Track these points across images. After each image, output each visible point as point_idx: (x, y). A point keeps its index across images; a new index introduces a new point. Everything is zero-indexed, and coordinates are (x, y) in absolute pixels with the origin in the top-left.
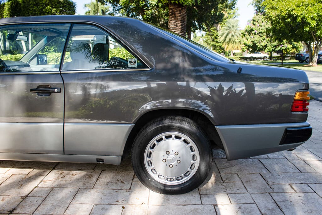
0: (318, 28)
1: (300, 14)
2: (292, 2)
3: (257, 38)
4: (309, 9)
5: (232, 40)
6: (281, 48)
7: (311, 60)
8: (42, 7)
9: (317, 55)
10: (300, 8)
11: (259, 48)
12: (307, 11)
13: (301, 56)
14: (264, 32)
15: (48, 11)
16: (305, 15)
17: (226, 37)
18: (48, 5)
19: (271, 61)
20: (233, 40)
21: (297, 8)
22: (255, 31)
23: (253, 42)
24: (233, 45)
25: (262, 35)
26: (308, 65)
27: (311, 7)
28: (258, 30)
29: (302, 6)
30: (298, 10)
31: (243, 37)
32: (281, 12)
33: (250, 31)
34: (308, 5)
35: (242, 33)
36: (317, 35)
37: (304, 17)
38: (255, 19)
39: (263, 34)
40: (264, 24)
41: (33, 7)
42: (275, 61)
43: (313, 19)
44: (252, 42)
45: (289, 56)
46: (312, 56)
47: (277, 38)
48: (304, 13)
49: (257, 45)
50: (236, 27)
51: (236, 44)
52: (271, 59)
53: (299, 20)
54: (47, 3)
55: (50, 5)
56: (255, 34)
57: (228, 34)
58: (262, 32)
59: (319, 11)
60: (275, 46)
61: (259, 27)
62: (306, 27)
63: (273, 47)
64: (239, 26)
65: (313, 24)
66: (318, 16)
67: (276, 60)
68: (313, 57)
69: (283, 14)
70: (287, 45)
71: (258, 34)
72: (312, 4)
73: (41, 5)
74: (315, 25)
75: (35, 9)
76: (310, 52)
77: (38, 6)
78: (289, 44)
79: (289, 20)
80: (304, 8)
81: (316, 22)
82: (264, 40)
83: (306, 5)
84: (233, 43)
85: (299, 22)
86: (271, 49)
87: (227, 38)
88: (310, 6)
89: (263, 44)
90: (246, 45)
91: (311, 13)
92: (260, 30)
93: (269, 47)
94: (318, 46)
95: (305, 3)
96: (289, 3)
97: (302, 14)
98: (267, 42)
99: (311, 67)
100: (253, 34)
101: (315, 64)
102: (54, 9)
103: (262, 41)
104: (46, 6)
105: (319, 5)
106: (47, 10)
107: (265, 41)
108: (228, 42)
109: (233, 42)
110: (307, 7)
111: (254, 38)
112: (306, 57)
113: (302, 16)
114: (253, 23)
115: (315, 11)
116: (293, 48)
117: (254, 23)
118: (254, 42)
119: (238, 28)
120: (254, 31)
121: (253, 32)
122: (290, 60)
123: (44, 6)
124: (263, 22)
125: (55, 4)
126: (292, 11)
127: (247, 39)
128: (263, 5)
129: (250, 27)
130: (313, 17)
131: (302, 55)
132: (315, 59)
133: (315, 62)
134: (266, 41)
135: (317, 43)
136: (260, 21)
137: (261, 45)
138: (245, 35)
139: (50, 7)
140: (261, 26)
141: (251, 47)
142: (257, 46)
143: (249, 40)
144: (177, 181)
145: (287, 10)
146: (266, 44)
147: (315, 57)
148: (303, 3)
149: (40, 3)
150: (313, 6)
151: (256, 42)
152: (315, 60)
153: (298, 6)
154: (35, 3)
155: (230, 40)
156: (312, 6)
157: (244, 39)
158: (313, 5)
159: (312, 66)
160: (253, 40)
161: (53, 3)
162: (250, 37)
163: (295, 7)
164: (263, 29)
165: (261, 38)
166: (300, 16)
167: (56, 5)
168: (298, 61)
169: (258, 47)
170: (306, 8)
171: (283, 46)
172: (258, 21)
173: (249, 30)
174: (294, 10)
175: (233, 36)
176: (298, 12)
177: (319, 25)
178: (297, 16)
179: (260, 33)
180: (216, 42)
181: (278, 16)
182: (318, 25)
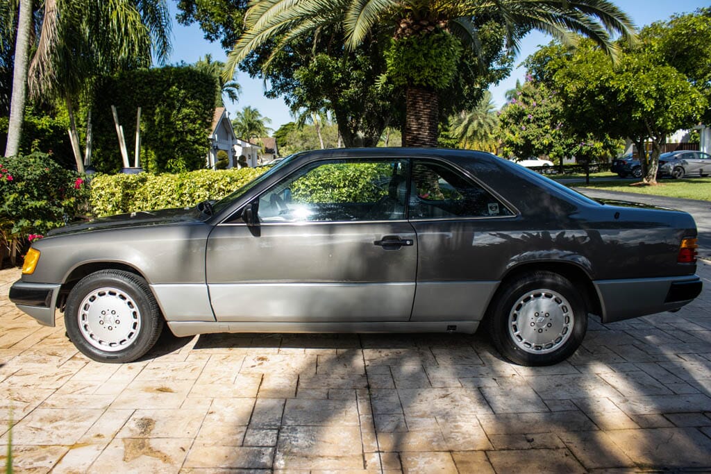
0: (658, 113)
1: (623, 87)
2: (607, 64)
3: (533, 130)
4: (641, 77)
5: (478, 134)
6: (581, 149)
7: (646, 174)
8: (160, 89)
9: (655, 164)
10: (624, 75)
11: (538, 149)
12: (636, 80)
13: (622, 164)
14: (547, 118)
15: (172, 96)
16: (633, 89)
17: (466, 128)
18: (173, 84)
19: (561, 175)
20: (481, 134)
21: (618, 75)
22: (528, 116)
23: (525, 138)
24: (480, 143)
25: (542, 124)
26: (640, 183)
27: (644, 73)
28: (534, 113)
29: (627, 70)
30: (619, 80)
31: (503, 129)
32: (587, 83)
33: (518, 117)
34: (638, 70)
35: (501, 120)
36: (657, 125)
37: (630, 93)
38: (527, 92)
39: (543, 121)
40: (546, 101)
41: (142, 88)
42: (568, 175)
43: (648, 96)
44: (522, 138)
45: (597, 165)
46: (647, 165)
47: (576, 131)
48: (632, 85)
49: (533, 143)
50: (486, 106)
51: (486, 141)
52: (560, 172)
53: (621, 97)
54: (171, 80)
55: (176, 84)
56: (528, 121)
57: (470, 121)
58: (542, 118)
59: (659, 81)
60: (570, 146)
61: (536, 108)
62: (636, 111)
63: (565, 147)
64: (492, 105)
65: (650, 106)
66: (658, 90)
67: (571, 172)
68: (649, 167)
69: (590, 87)
70: (592, 142)
71: (534, 122)
72: (645, 67)
73: (158, 84)
74: (653, 107)
75: (146, 91)
76: (642, 158)
77: (154, 87)
78: (597, 140)
79: (602, 97)
80: (631, 75)
81: (653, 102)
82: (547, 133)
83: (634, 69)
84: (481, 140)
85: (621, 101)
86: (560, 151)
87: (469, 130)
88: (642, 71)
89: (546, 142)
90: (510, 143)
91: (645, 84)
92: (537, 114)
93: (558, 148)
94: (658, 145)
95: (632, 67)
96: (602, 66)
97: (626, 87)
98: (554, 138)
99: (647, 187)
100: (524, 122)
101: (654, 181)
102: (183, 91)
103: (542, 136)
104: (170, 86)
105: (659, 70)
106: (170, 93)
107: (548, 135)
108: (470, 137)
109: (480, 138)
110: (636, 73)
111: (526, 130)
112: (633, 165)
113: (627, 90)
114: (523, 100)
115: (652, 80)
116: (604, 148)
117: (526, 99)
118: (527, 137)
119: (492, 108)
120: (525, 115)
121: (525, 118)
122: (599, 171)
123: (166, 86)
124: (543, 97)
125: (184, 81)
126: (607, 80)
127: (513, 133)
128: (549, 68)
129: (519, 109)
130: (649, 92)
131: (624, 162)
132: (654, 170)
133: (653, 176)
134: (552, 135)
135: (656, 140)
136: (537, 96)
137: (542, 144)
138: (507, 124)
139: (177, 87)
140: (541, 106)
141: (522, 148)
142: (534, 146)
143: (517, 133)
144: (546, 350)
145: (597, 79)
146: (552, 142)
147: (653, 166)
148: (627, 65)
149: (157, 81)
150: (648, 72)
151: (531, 137)
152: (652, 173)
153: (620, 72)
154: (146, 81)
155: (475, 133)
156: (646, 71)
157: (507, 131)
158: (648, 70)
159: (648, 185)
160: (525, 133)
161: (181, 81)
162: (517, 129)
163: (613, 74)
164: (544, 111)
165: (541, 131)
166: (623, 91)
167: (185, 83)
168: (616, 174)
169: (536, 147)
170: (634, 76)
171: (584, 145)
172: (533, 97)
173: (516, 115)
174: (612, 78)
175: (480, 125)
176: (619, 82)
177: (661, 107)
178: (618, 91)
179: (537, 119)
180: (445, 137)
181: (580, 90)
182: (657, 106)
